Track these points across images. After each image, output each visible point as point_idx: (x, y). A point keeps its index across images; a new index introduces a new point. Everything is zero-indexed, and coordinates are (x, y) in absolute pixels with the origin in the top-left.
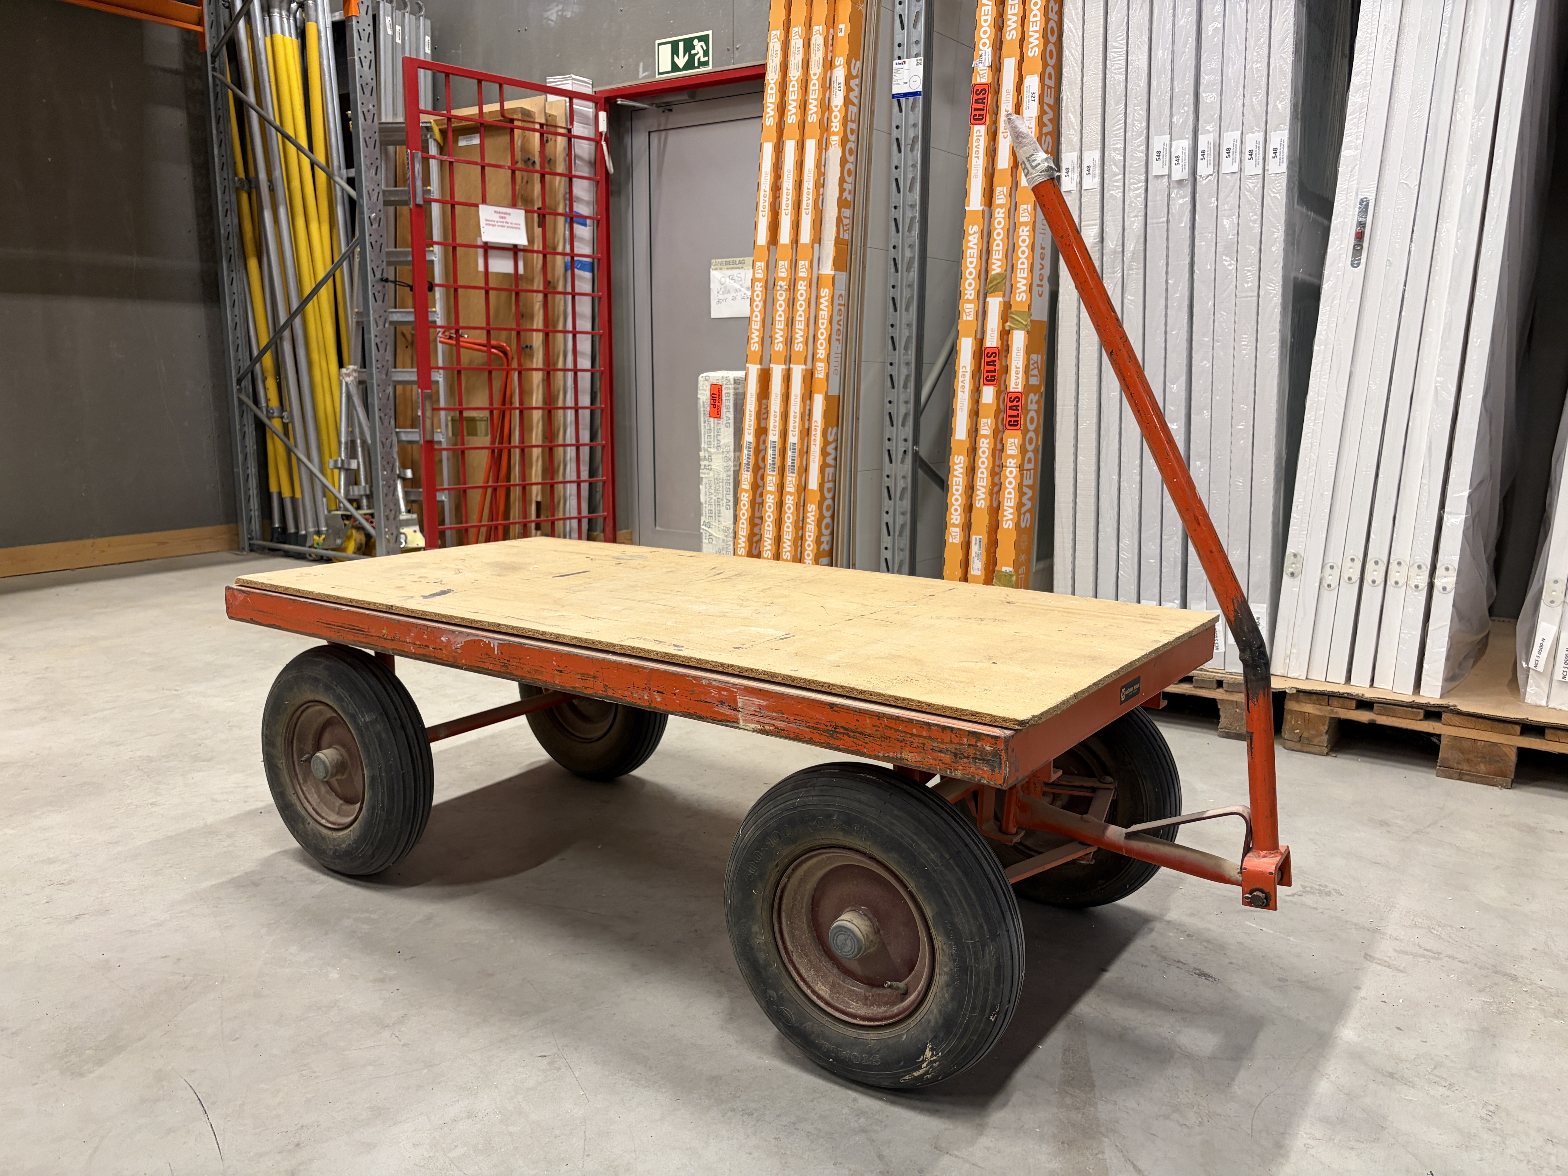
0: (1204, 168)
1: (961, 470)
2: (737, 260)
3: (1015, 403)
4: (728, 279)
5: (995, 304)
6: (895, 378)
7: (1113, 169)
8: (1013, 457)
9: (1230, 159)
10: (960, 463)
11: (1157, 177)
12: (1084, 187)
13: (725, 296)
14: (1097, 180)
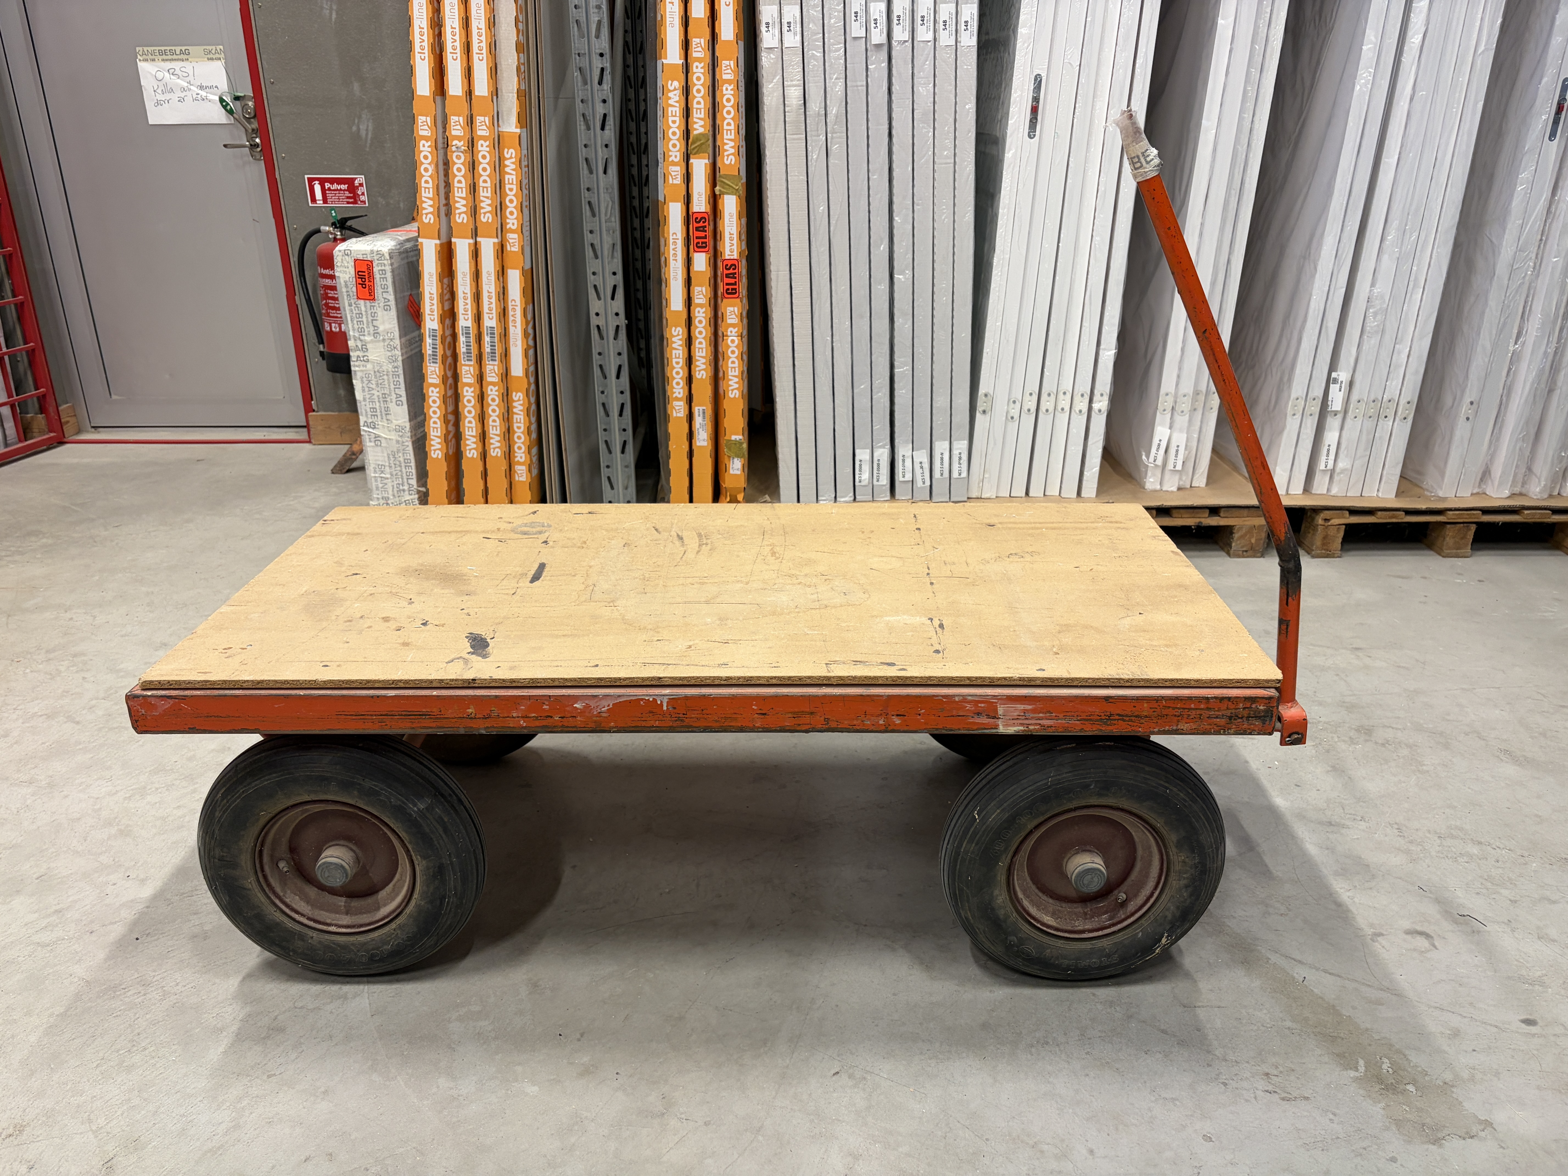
0: (900, 33)
1: (680, 342)
2: (178, 49)
3: (731, 271)
4: (167, 74)
5: (700, 166)
6: (598, 247)
7: (813, 27)
8: (733, 326)
9: (924, 27)
10: (678, 335)
11: (855, 38)
12: (786, 45)
13: (167, 96)
14: (799, 38)
